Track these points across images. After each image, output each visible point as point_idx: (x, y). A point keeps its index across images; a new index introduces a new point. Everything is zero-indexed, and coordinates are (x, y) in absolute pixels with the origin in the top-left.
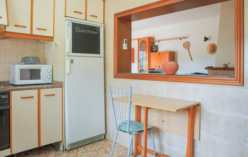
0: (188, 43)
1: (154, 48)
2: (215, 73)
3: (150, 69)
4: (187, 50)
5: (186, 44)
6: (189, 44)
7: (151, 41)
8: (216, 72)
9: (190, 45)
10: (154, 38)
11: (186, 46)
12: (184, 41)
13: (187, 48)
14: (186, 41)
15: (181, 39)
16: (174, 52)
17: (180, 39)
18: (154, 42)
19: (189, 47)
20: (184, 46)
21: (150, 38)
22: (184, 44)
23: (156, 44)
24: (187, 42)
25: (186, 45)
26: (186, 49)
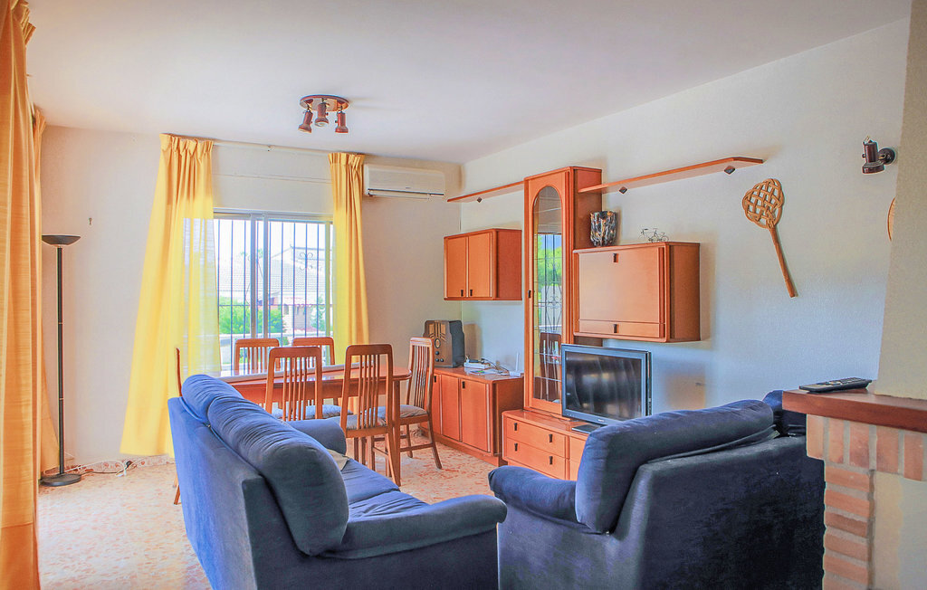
0: (770, 190)
1: (599, 227)
2: (873, 454)
3: (577, 340)
4: (768, 233)
5: (762, 195)
6: (776, 193)
7: (579, 185)
8: (874, 442)
9: (781, 199)
10: (600, 172)
11: (758, 211)
12: (748, 177)
13: (763, 221)
14: (764, 179)
15: (730, 170)
16: (697, 246)
17: (726, 165)
18: (599, 194)
19: (777, 213)
20: (751, 208)
21: (575, 170)
22: (747, 198)
23: (611, 201)
24: (767, 184)
25: (760, 203)
26: (762, 226)
